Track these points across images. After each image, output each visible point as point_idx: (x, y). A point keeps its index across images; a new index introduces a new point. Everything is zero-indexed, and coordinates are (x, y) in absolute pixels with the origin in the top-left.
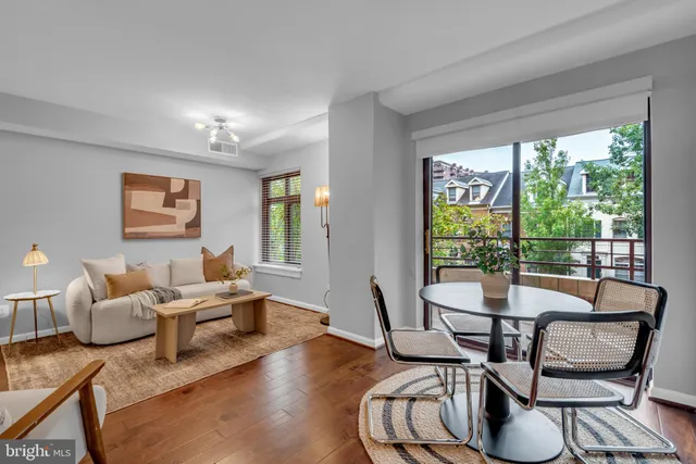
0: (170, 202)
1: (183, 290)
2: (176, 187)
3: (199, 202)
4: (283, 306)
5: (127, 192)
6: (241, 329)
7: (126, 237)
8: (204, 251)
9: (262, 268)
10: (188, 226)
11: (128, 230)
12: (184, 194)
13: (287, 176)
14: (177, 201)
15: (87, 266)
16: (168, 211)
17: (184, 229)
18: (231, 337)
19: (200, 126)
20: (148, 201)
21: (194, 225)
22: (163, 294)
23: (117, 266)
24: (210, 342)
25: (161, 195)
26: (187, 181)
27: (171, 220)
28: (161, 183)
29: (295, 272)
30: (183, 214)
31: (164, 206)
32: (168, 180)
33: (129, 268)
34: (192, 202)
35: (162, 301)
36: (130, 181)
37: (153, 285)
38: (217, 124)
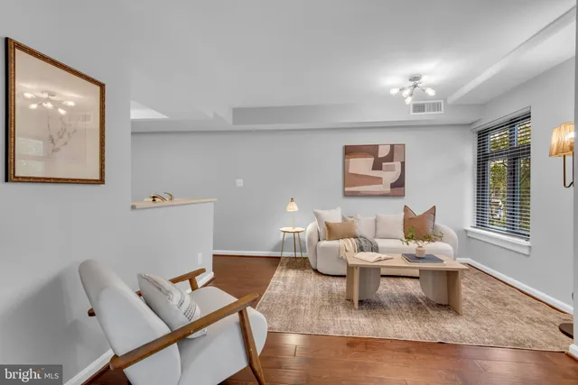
0: (377, 166)
1: (381, 243)
2: (383, 152)
3: (403, 164)
4: (501, 285)
5: (346, 160)
6: (431, 298)
7: (347, 195)
8: (406, 209)
9: (473, 232)
10: (393, 186)
11: (347, 189)
12: (390, 158)
13: (512, 123)
14: (384, 164)
15: (317, 215)
16: (376, 173)
17: (389, 189)
18: (419, 303)
19: (394, 91)
20: (362, 165)
21: (399, 185)
22: (363, 244)
23: (334, 216)
24: (395, 300)
25: (371, 160)
26: (392, 146)
27: (378, 180)
28: (370, 151)
29: (520, 246)
30: (389, 176)
31: (373, 169)
32: (376, 147)
33: (344, 219)
34: (397, 165)
35: (361, 249)
36: (350, 151)
37: (358, 234)
38: (412, 83)
